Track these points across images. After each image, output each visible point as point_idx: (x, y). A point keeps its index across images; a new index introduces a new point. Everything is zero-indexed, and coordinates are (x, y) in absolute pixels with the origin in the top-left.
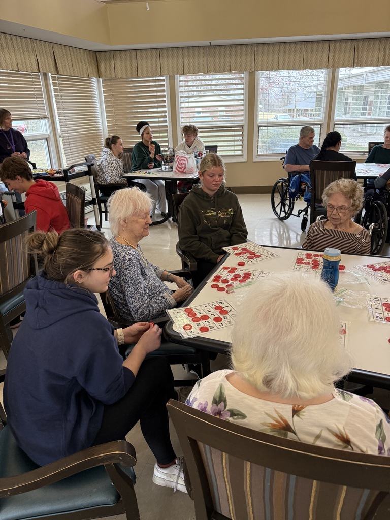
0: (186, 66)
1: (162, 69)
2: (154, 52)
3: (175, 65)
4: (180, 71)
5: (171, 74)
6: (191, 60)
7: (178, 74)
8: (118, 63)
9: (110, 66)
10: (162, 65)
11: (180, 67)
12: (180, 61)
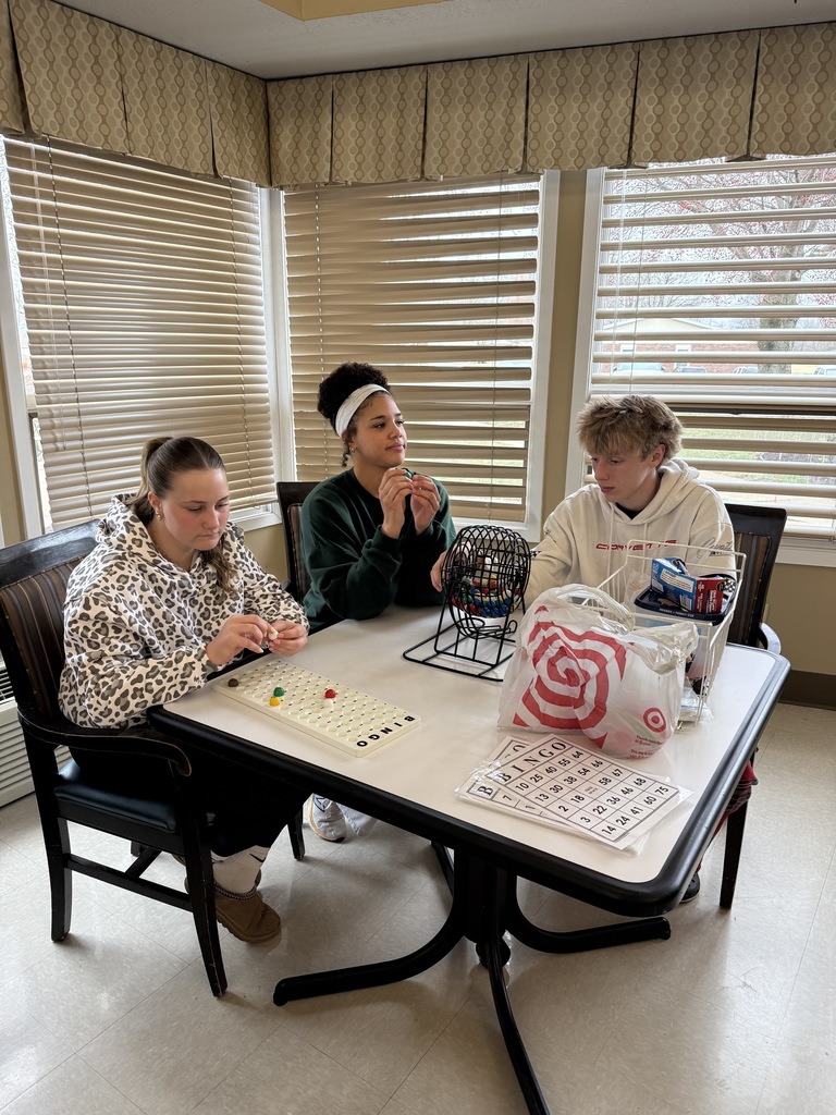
0: (645, 128)
1: (533, 144)
2: (506, 67)
3: (593, 126)
4: (617, 150)
5: (571, 165)
6: (675, 101)
7: (601, 163)
8: (349, 125)
9: (315, 135)
10: (533, 126)
11: (619, 130)
12: (622, 102)
